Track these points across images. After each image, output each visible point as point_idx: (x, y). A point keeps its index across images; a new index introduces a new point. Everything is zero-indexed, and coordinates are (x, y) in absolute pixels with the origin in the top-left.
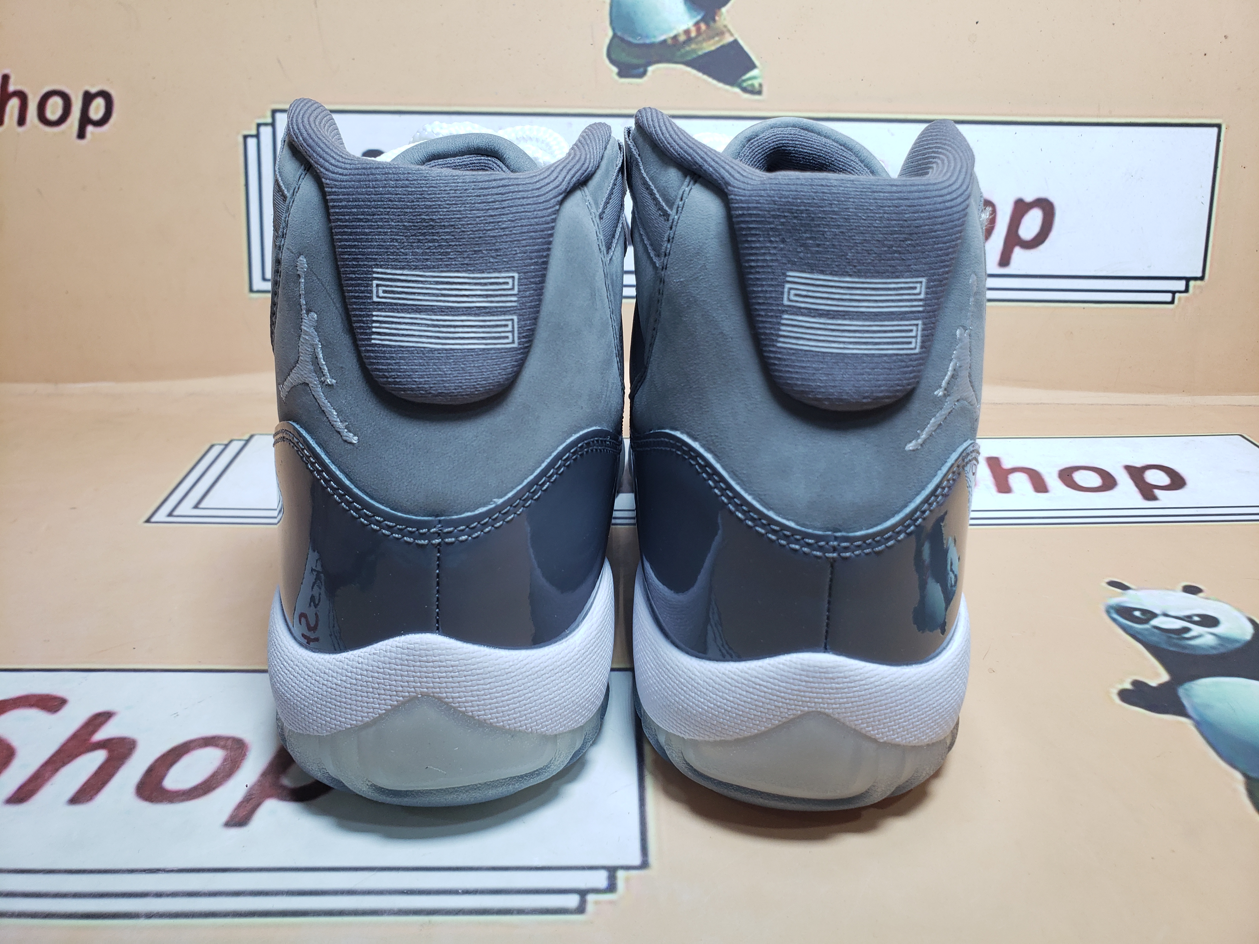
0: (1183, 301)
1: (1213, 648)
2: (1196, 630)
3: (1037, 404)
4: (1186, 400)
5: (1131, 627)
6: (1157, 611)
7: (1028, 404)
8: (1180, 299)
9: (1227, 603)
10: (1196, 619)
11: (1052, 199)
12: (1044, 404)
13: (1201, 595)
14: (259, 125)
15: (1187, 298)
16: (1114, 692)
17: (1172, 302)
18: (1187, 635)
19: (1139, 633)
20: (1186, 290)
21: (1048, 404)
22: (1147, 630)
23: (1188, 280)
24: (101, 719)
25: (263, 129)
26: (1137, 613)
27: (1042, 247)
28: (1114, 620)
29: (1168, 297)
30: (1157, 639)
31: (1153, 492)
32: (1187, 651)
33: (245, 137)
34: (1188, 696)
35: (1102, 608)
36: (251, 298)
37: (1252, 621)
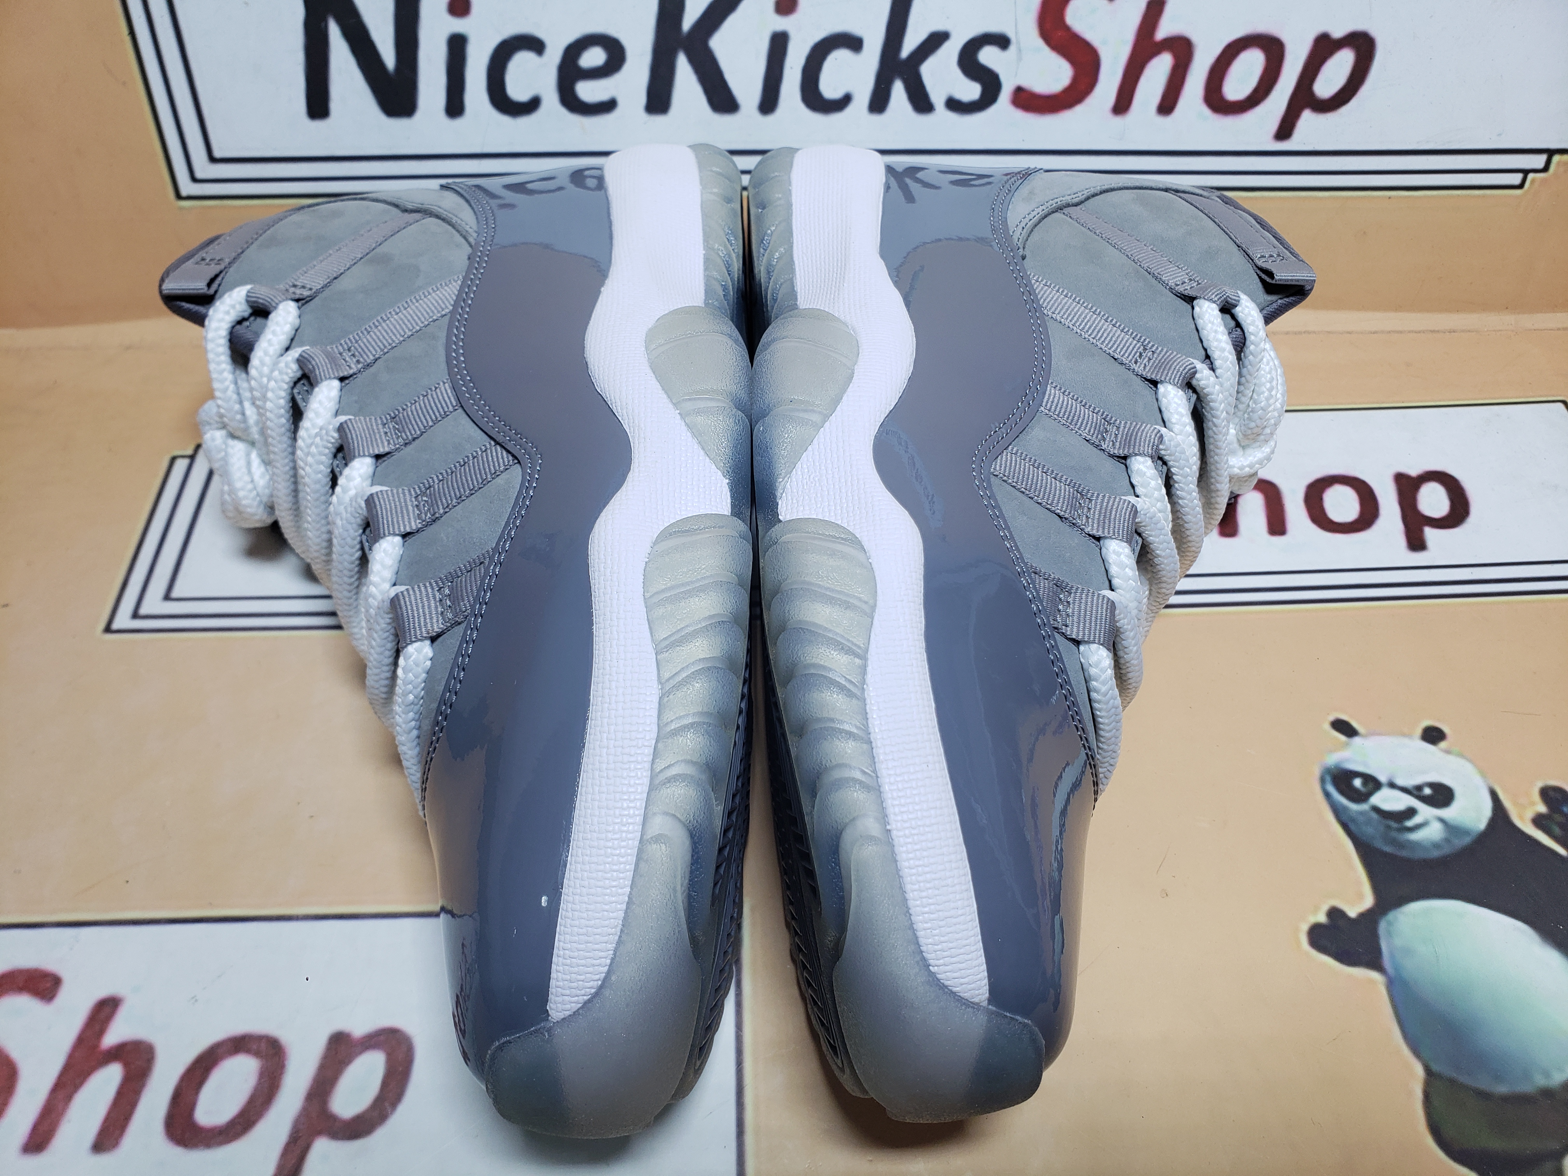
0: (1536, 185)
1: (1436, 846)
2: (1425, 812)
3: (1300, 333)
4: (1506, 321)
5: (1345, 809)
6: (1383, 779)
7: (1287, 333)
8: (1533, 181)
9: (1470, 761)
10: (1427, 791)
11: (1374, 32)
12: (1309, 332)
13: (1443, 744)
15: (1544, 181)
16: (1305, 927)
17: (1521, 186)
18: (1410, 823)
19: (1353, 820)
20: (1546, 169)
21: (1314, 332)
22: (1361, 813)
23: (1551, 153)
24: (107, 1010)
26: (1357, 783)
27: (1344, 110)
28: (1327, 795)
29: (1516, 179)
30: (1372, 831)
31: (1421, 531)
32: (1404, 853)
34: (1389, 934)
35: (1317, 772)
36: (181, 208)
37: (1494, 795)
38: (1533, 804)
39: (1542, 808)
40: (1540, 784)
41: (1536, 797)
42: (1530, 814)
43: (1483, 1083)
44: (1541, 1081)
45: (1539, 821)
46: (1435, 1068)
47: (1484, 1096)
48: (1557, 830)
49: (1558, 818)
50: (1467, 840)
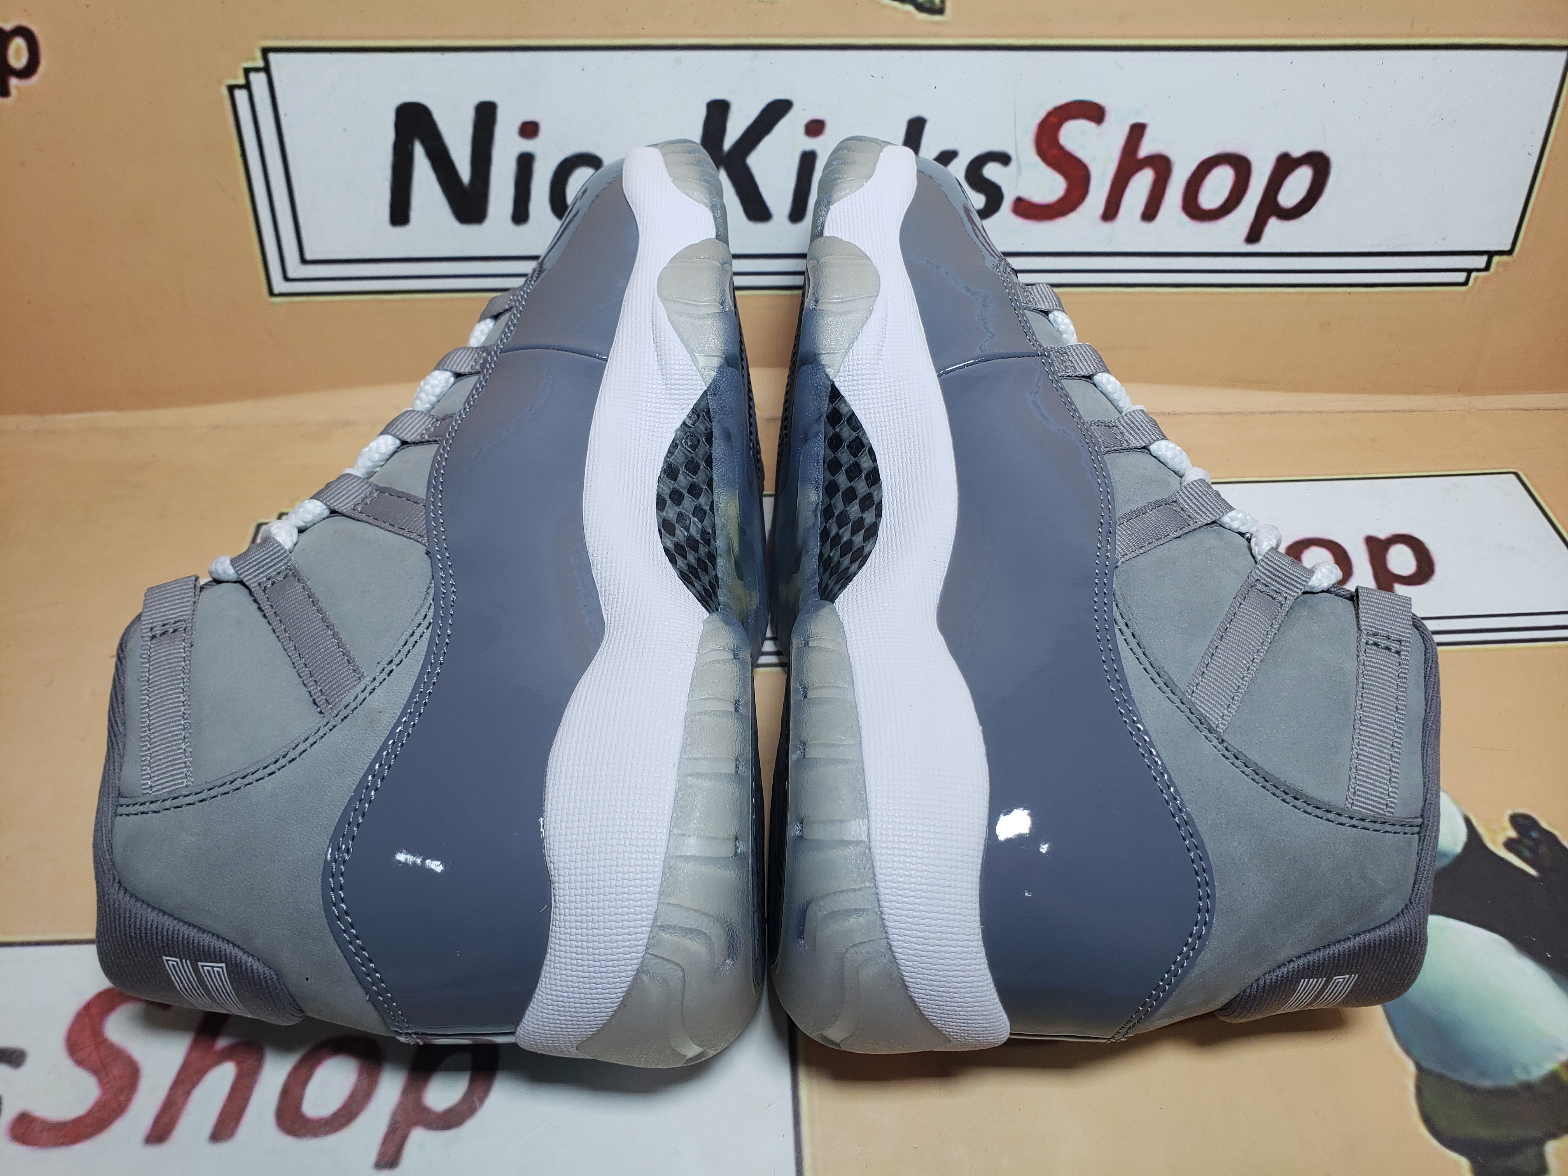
0: (1479, 282)
4: (1460, 402)
8: (1476, 279)
11: (1328, 152)
14: (247, 71)
15: (1486, 278)
17: (1465, 284)
20: (1487, 268)
23: (1491, 255)
25: (253, 76)
27: (1306, 217)
29: (1461, 277)
31: (1392, 588)
33: (231, 89)
36: (273, 304)
37: (1468, 822)
38: (1504, 829)
39: (1512, 834)
40: (1509, 812)
41: (1507, 823)
42: (1501, 839)
43: (1469, 1078)
44: (1521, 1076)
45: (1510, 845)
46: (1425, 1064)
47: (1471, 1090)
48: (1527, 853)
49: (1527, 841)
50: (1445, 862)
